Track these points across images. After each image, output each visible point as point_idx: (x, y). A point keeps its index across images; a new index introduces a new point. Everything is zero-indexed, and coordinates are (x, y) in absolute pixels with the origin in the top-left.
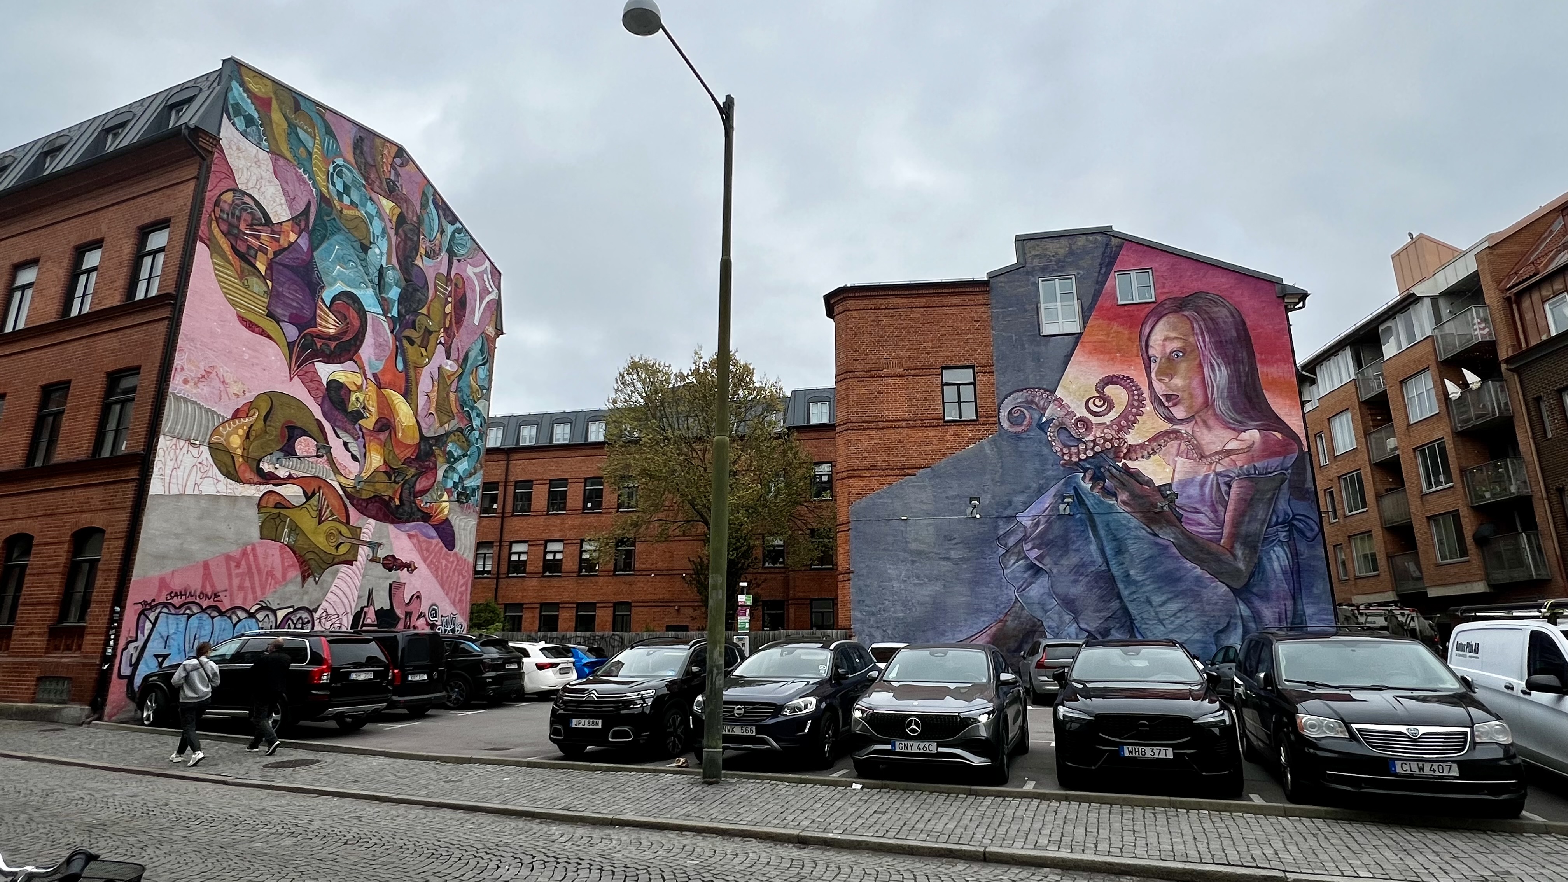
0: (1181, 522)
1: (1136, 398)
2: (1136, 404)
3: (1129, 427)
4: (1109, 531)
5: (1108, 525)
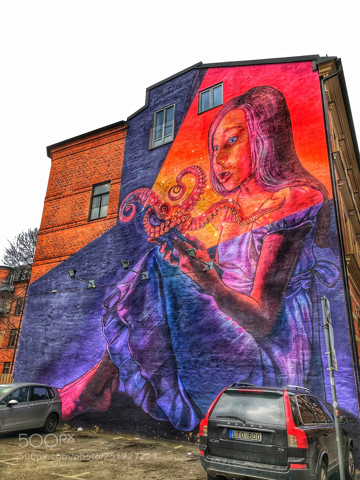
0: (221, 278)
1: (201, 181)
2: (200, 185)
3: (194, 204)
4: (171, 291)
5: (170, 286)
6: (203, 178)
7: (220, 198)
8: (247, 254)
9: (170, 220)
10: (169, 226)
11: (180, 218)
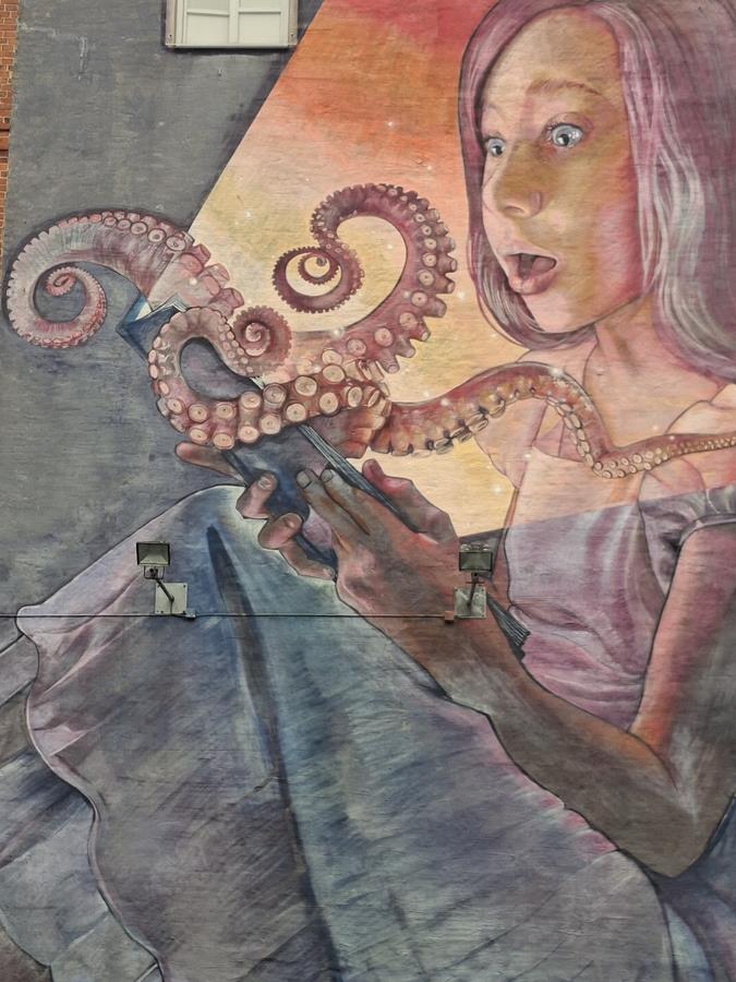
6: (437, 253)
7: (511, 353)
8: (619, 582)
9: (288, 389)
10: (281, 412)
11: (337, 388)
